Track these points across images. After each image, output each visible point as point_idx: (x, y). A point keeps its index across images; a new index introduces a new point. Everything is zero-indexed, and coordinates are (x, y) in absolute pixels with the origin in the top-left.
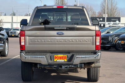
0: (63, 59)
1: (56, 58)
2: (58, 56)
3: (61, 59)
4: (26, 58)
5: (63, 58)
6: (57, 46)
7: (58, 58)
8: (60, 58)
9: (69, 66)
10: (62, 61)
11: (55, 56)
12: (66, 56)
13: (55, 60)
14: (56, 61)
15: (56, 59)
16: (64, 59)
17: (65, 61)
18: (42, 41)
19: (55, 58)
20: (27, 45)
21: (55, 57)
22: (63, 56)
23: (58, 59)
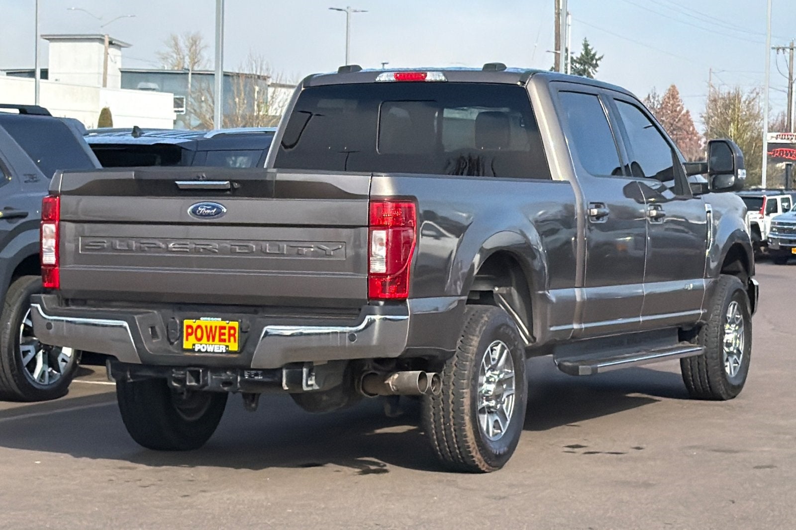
0: (222, 340)
1: (192, 331)
2: (198, 322)
3: (214, 340)
4: (49, 326)
5: (221, 334)
6: (195, 271)
7: (199, 335)
8: (211, 336)
9: (243, 376)
10: (217, 347)
11: (187, 322)
12: (236, 324)
13: (187, 345)
14: (193, 350)
15: (192, 339)
16: (224, 341)
17: (228, 352)
18: (128, 245)
19: (188, 335)
20: (68, 266)
21: (189, 327)
22: (224, 323)
23: (199, 340)
